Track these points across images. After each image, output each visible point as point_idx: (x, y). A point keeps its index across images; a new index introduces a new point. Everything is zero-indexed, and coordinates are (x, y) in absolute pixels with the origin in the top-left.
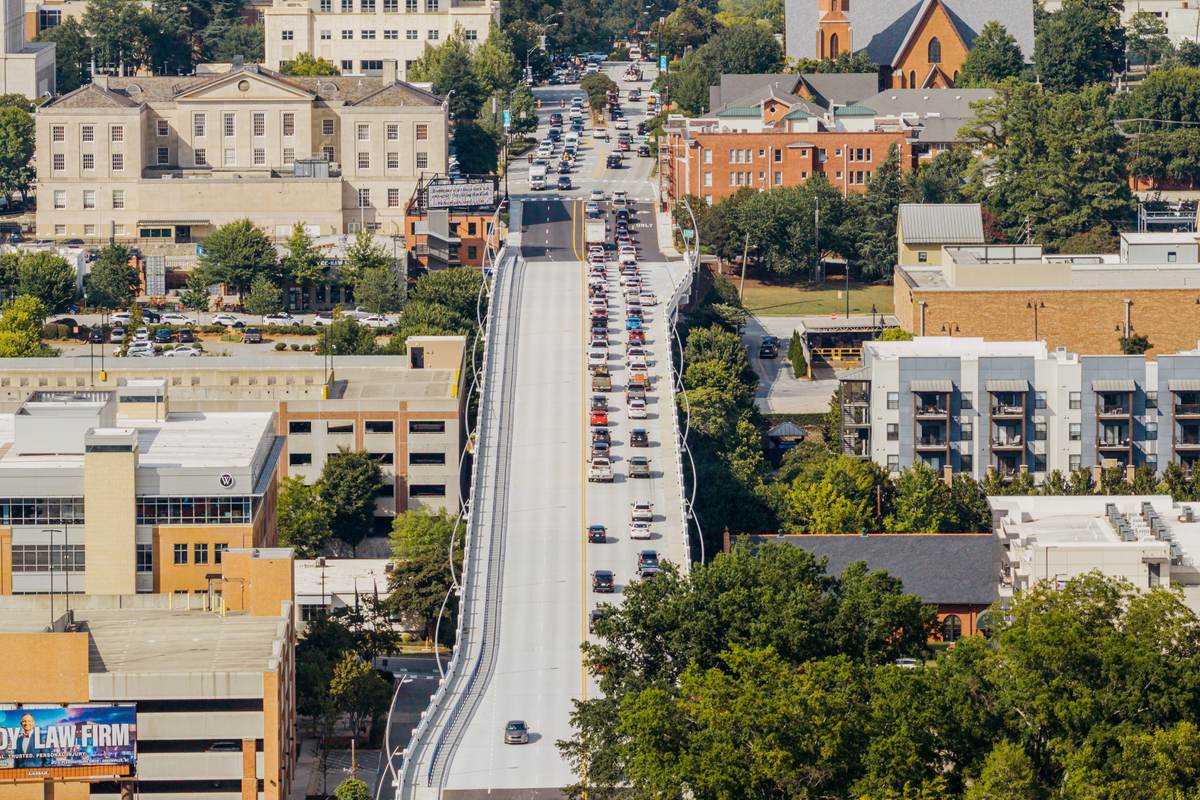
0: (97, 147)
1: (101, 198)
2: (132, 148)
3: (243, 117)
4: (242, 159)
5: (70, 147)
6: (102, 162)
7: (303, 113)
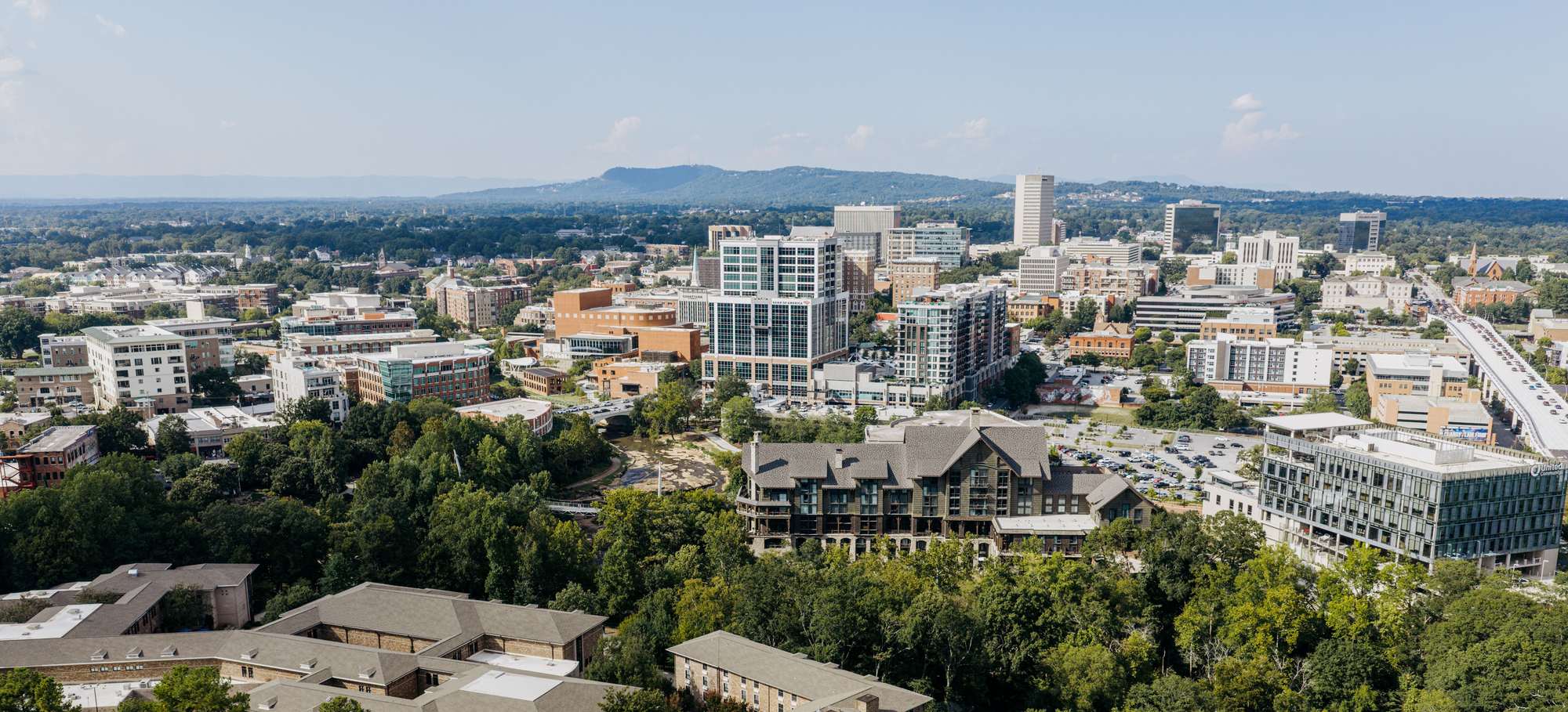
0: (1337, 290)
1: (1336, 300)
2: (1344, 290)
3: (1366, 285)
4: (1365, 293)
5: (1331, 290)
6: (1337, 293)
7: (1379, 285)
